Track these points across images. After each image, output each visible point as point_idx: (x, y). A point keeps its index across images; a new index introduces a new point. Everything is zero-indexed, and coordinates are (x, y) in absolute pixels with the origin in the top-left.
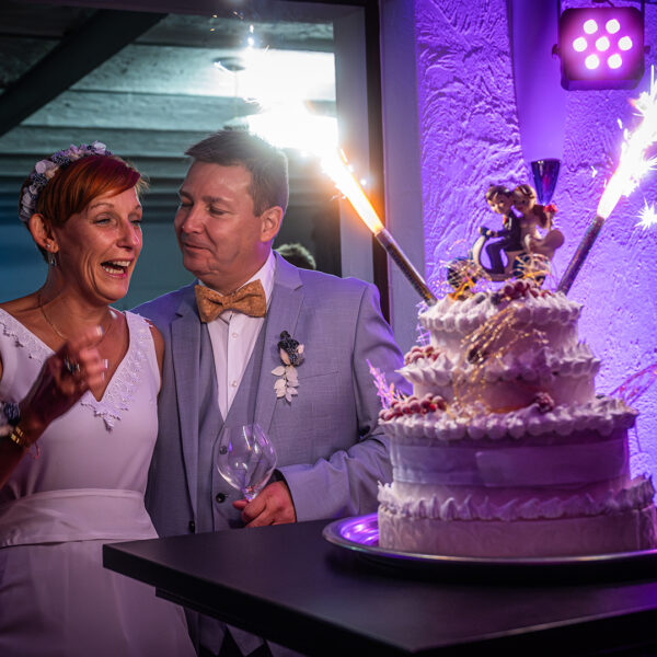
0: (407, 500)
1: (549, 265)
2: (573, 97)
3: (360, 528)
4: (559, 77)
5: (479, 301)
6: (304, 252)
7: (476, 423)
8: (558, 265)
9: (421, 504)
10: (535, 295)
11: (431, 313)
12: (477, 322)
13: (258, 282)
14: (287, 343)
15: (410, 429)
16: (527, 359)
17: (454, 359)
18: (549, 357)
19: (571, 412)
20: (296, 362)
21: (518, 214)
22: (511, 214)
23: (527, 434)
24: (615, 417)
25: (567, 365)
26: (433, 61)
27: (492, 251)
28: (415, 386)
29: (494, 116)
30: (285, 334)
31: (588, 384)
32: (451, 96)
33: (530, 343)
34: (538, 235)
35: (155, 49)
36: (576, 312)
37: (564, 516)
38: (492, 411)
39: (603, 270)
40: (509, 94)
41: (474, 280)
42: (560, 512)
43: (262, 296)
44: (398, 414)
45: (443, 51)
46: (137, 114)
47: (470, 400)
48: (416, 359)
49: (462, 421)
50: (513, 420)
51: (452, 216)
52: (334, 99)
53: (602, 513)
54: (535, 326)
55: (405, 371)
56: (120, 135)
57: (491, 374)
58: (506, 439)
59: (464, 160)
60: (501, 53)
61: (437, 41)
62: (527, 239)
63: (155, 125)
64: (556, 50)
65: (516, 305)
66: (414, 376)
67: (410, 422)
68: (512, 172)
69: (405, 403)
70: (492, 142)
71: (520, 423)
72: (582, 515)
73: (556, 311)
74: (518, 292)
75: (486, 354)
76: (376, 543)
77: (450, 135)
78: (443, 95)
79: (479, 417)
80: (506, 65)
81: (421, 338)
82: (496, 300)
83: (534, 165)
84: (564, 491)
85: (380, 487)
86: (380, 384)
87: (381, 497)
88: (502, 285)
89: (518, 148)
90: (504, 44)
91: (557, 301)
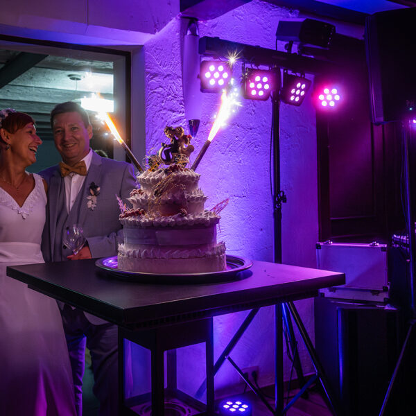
0: (128, 250)
1: (188, 159)
2: (205, 95)
3: (110, 261)
4: (199, 87)
5: (160, 172)
6: (104, 153)
7: (156, 220)
8: (191, 159)
9: (134, 252)
10: (182, 171)
11: (141, 176)
12: (158, 180)
13: (83, 161)
14: (93, 187)
15: (131, 222)
16: (177, 195)
17: (149, 195)
18: (186, 195)
19: (193, 217)
20: (96, 194)
21: (177, 139)
22: (174, 138)
23: (176, 225)
24: (211, 219)
25: (193, 198)
26: (152, 79)
27: (166, 153)
28: (134, 205)
29: (175, 102)
30: (93, 183)
31: (201, 206)
32: (158, 93)
33: (179, 189)
34: (184, 147)
35: (44, 70)
36: (197, 177)
37: (190, 257)
38: (163, 215)
39: (215, 164)
40: (181, 93)
41: (158, 164)
42: (188, 256)
43: (85, 167)
44: (127, 215)
45: (155, 75)
46: (37, 96)
47: (154, 211)
48: (134, 194)
49: (151, 219)
50: (171, 219)
51: (157, 140)
52: (112, 93)
53: (204, 256)
54: (181, 182)
55: (130, 199)
56: (29, 103)
57: (163, 201)
58: (168, 227)
59: (162, 118)
60: (178, 77)
61: (154, 71)
62: (180, 148)
63: (44, 100)
64: (199, 77)
65: (174, 174)
66: (133, 200)
67: (131, 219)
68: (181, 124)
69: (129, 212)
70: (174, 112)
71: (173, 220)
72: (196, 257)
73: (189, 176)
74: (175, 169)
75: (161, 193)
76: (117, 267)
77: (157, 108)
78: (155, 92)
79: (158, 217)
80: (180, 82)
81: (137, 186)
82: (166, 172)
83: (190, 121)
84: (189, 248)
85: (119, 245)
86: (121, 204)
87: (119, 249)
88: (169, 166)
89: (184, 115)
90: (180, 74)
91: (191, 173)
